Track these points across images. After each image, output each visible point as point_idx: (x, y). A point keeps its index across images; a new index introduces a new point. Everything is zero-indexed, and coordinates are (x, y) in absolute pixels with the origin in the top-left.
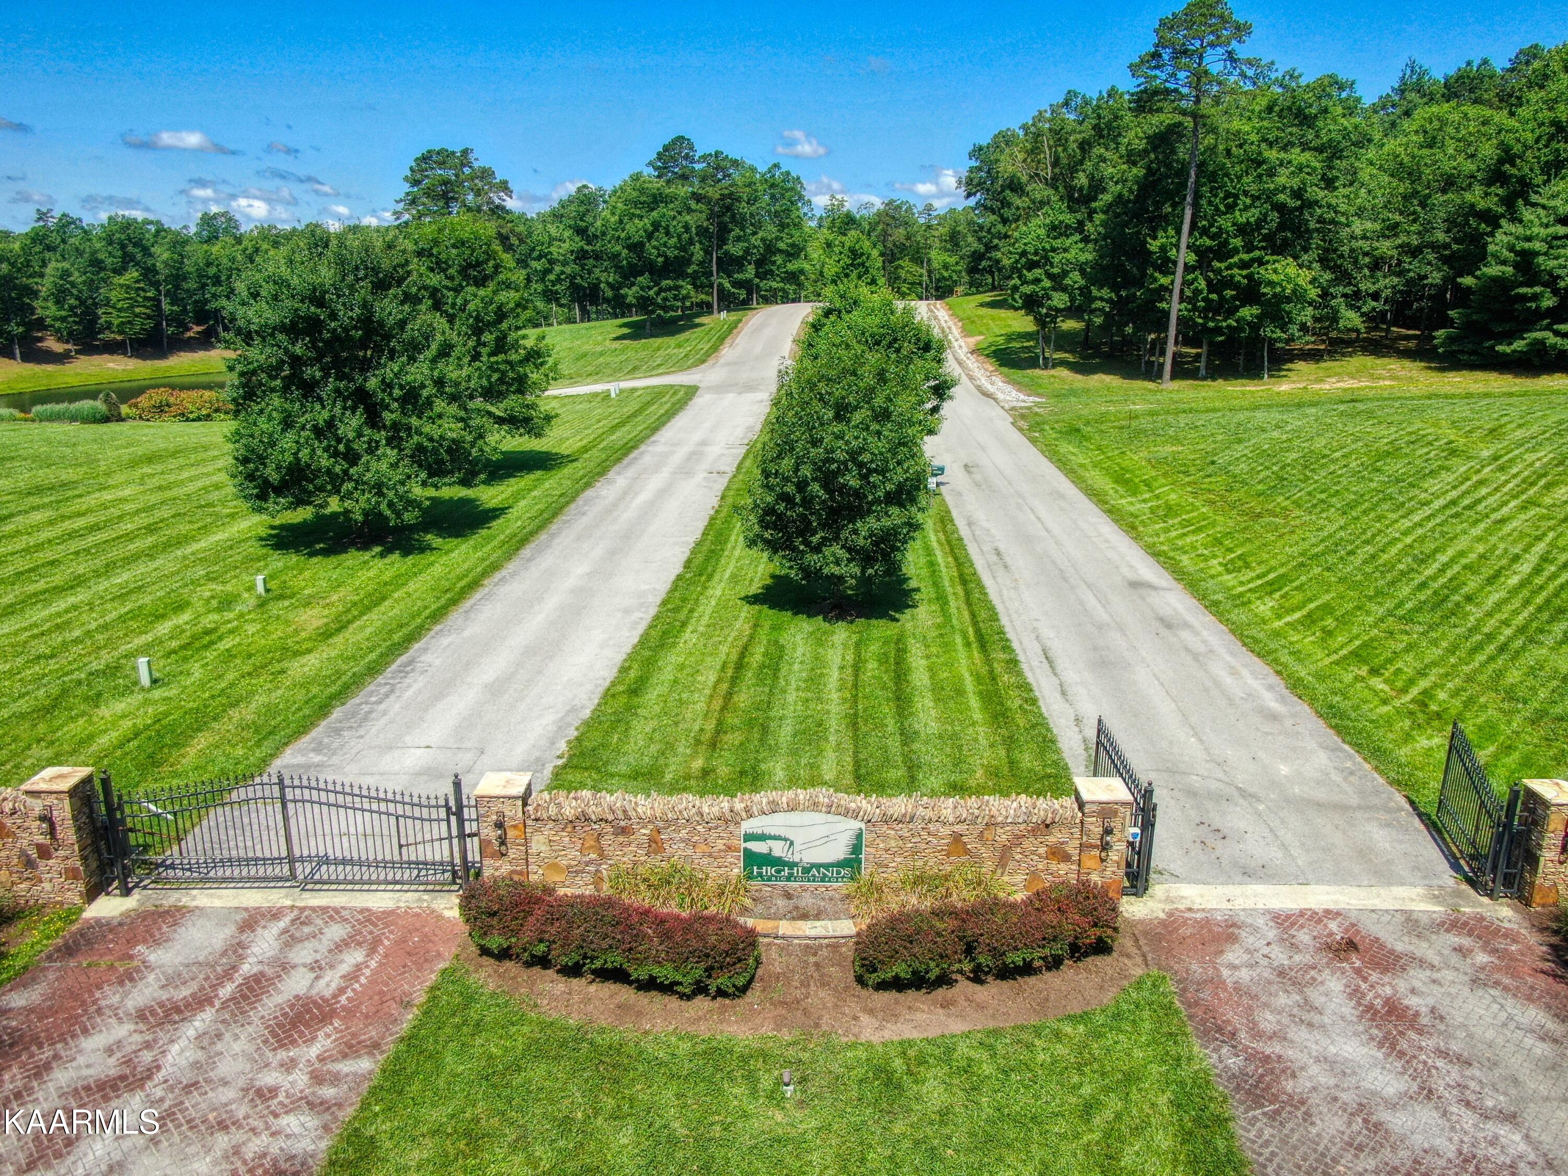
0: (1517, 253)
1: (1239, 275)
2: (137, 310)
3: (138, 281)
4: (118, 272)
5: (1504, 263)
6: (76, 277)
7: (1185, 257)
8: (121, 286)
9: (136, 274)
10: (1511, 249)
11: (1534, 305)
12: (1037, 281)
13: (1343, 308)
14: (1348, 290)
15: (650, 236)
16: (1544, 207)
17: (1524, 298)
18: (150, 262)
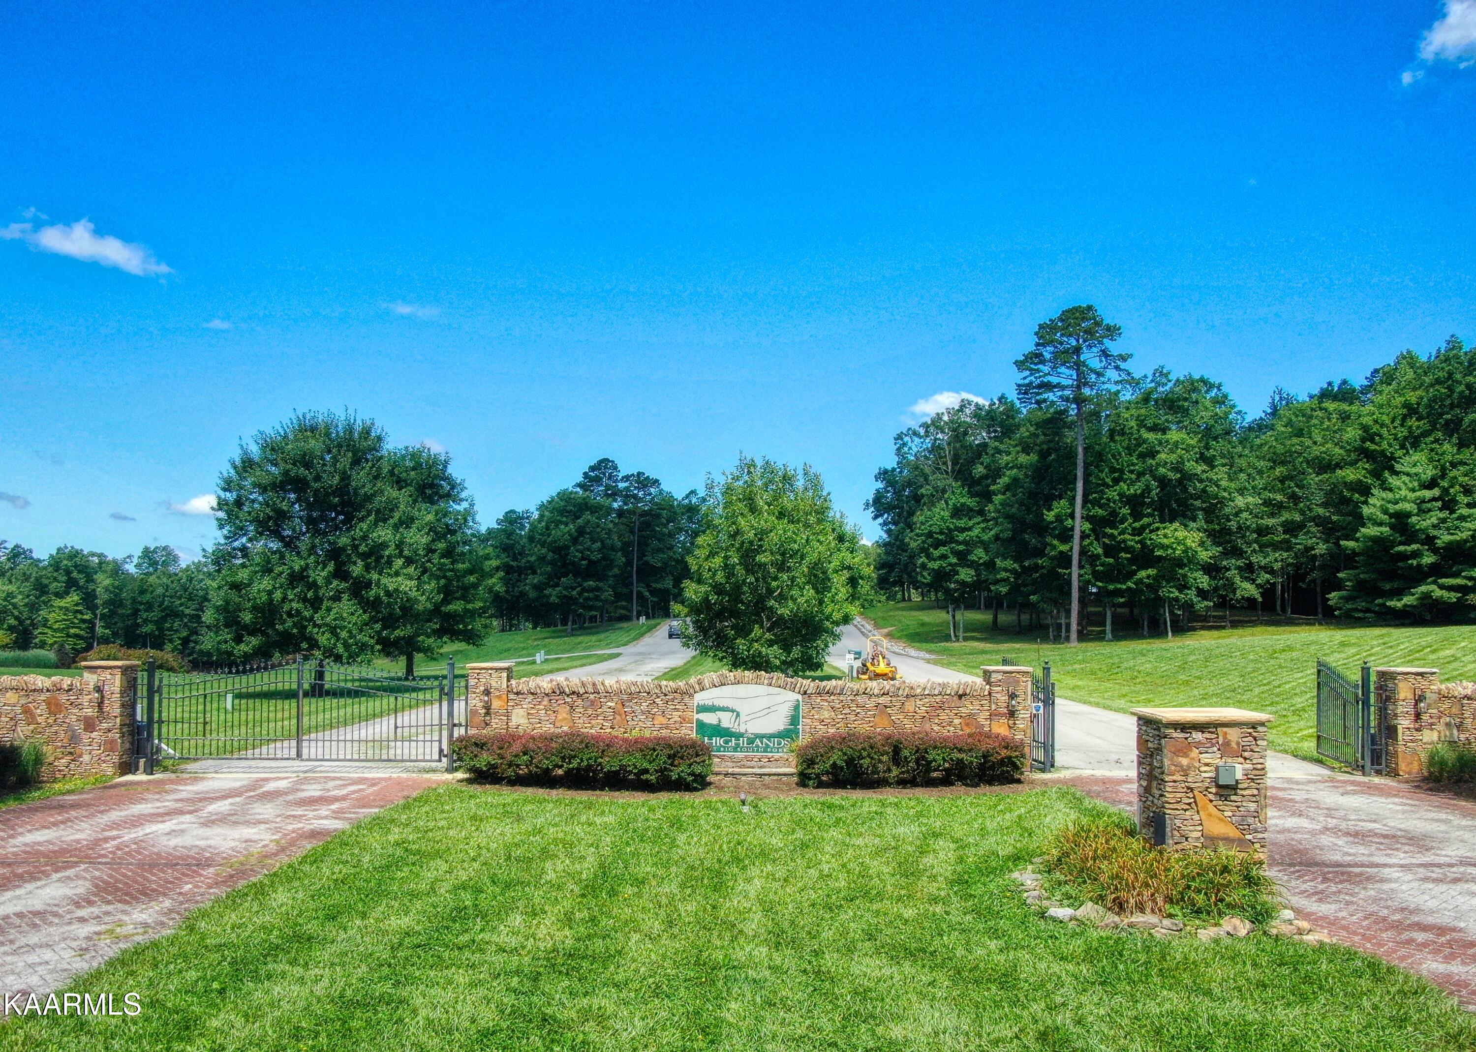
0: (1391, 516)
1: (1132, 541)
2: (72, 631)
3: (77, 605)
4: (59, 595)
5: (1380, 524)
6: (18, 600)
7: (1079, 525)
8: (61, 608)
9: (76, 598)
10: (1385, 512)
11: (1415, 562)
12: (944, 557)
13: (1237, 579)
14: (1240, 563)
15: (575, 541)
16: (1408, 474)
17: (1404, 556)
18: (91, 587)
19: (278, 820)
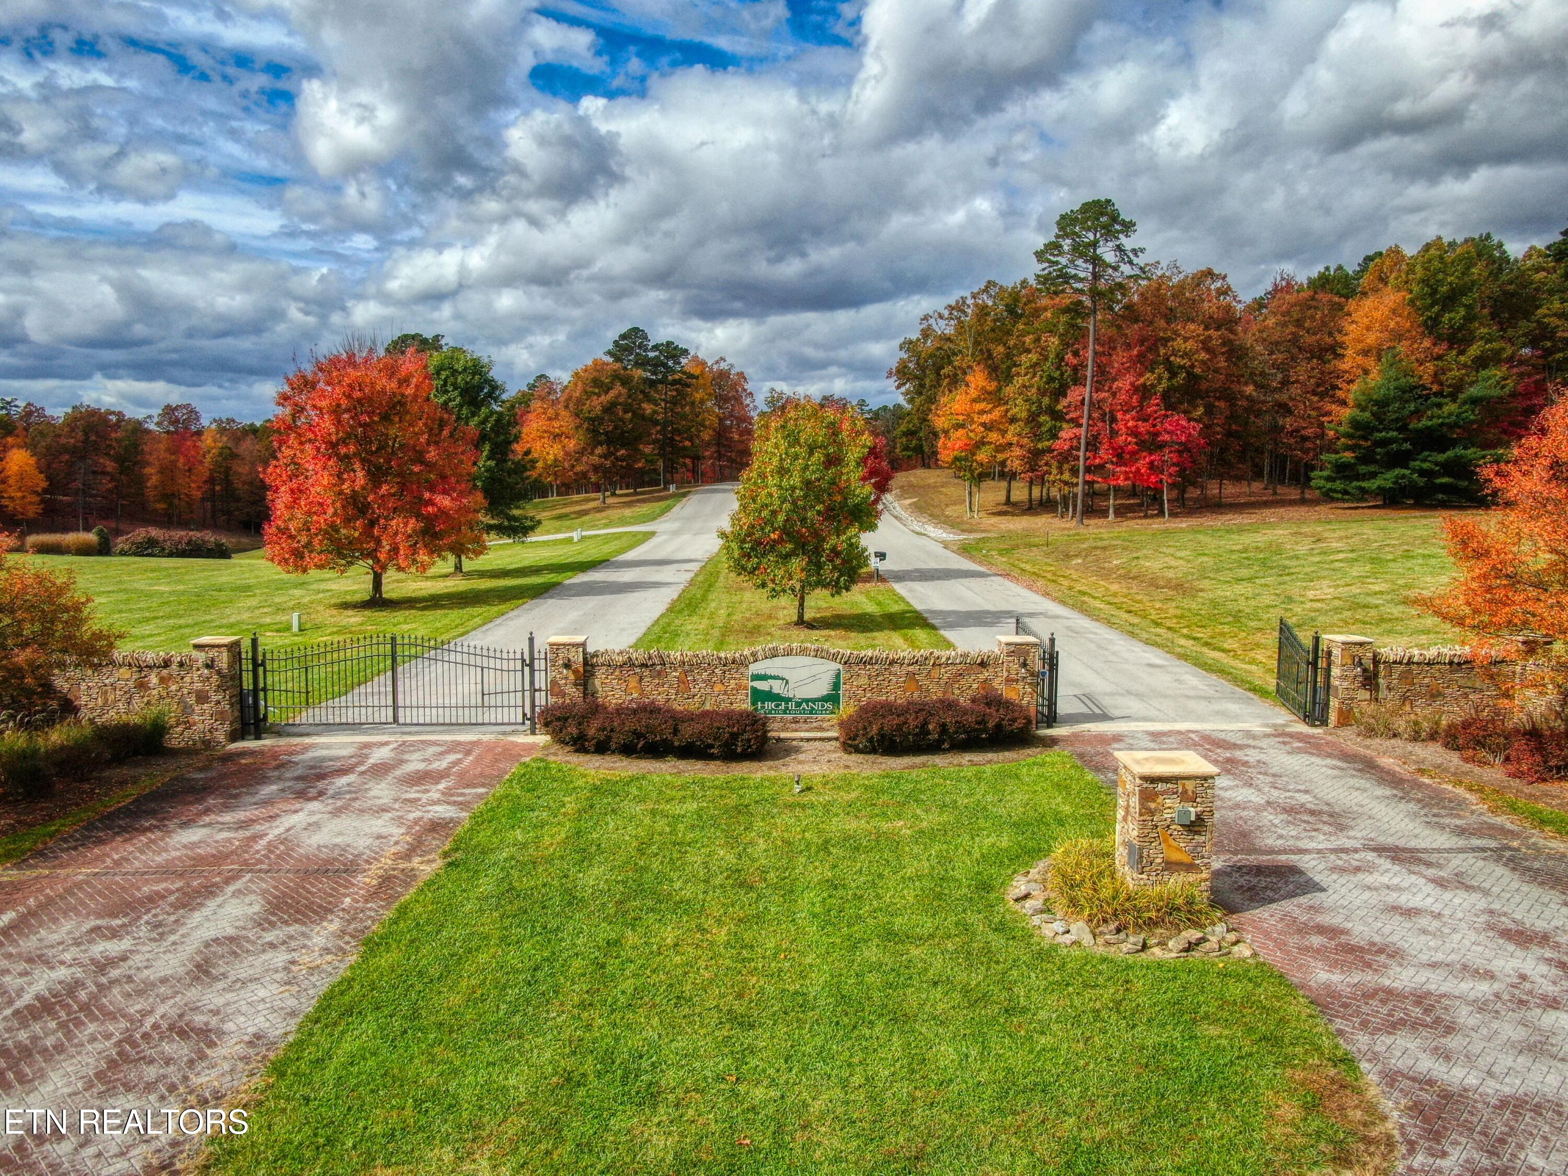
15: (608, 412)
19: (397, 806)
